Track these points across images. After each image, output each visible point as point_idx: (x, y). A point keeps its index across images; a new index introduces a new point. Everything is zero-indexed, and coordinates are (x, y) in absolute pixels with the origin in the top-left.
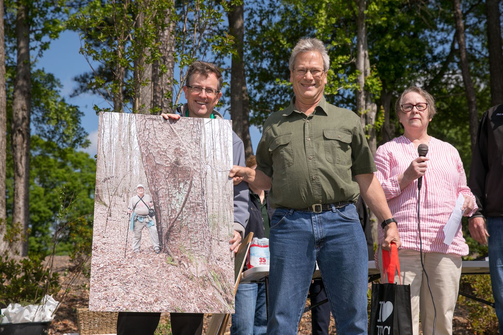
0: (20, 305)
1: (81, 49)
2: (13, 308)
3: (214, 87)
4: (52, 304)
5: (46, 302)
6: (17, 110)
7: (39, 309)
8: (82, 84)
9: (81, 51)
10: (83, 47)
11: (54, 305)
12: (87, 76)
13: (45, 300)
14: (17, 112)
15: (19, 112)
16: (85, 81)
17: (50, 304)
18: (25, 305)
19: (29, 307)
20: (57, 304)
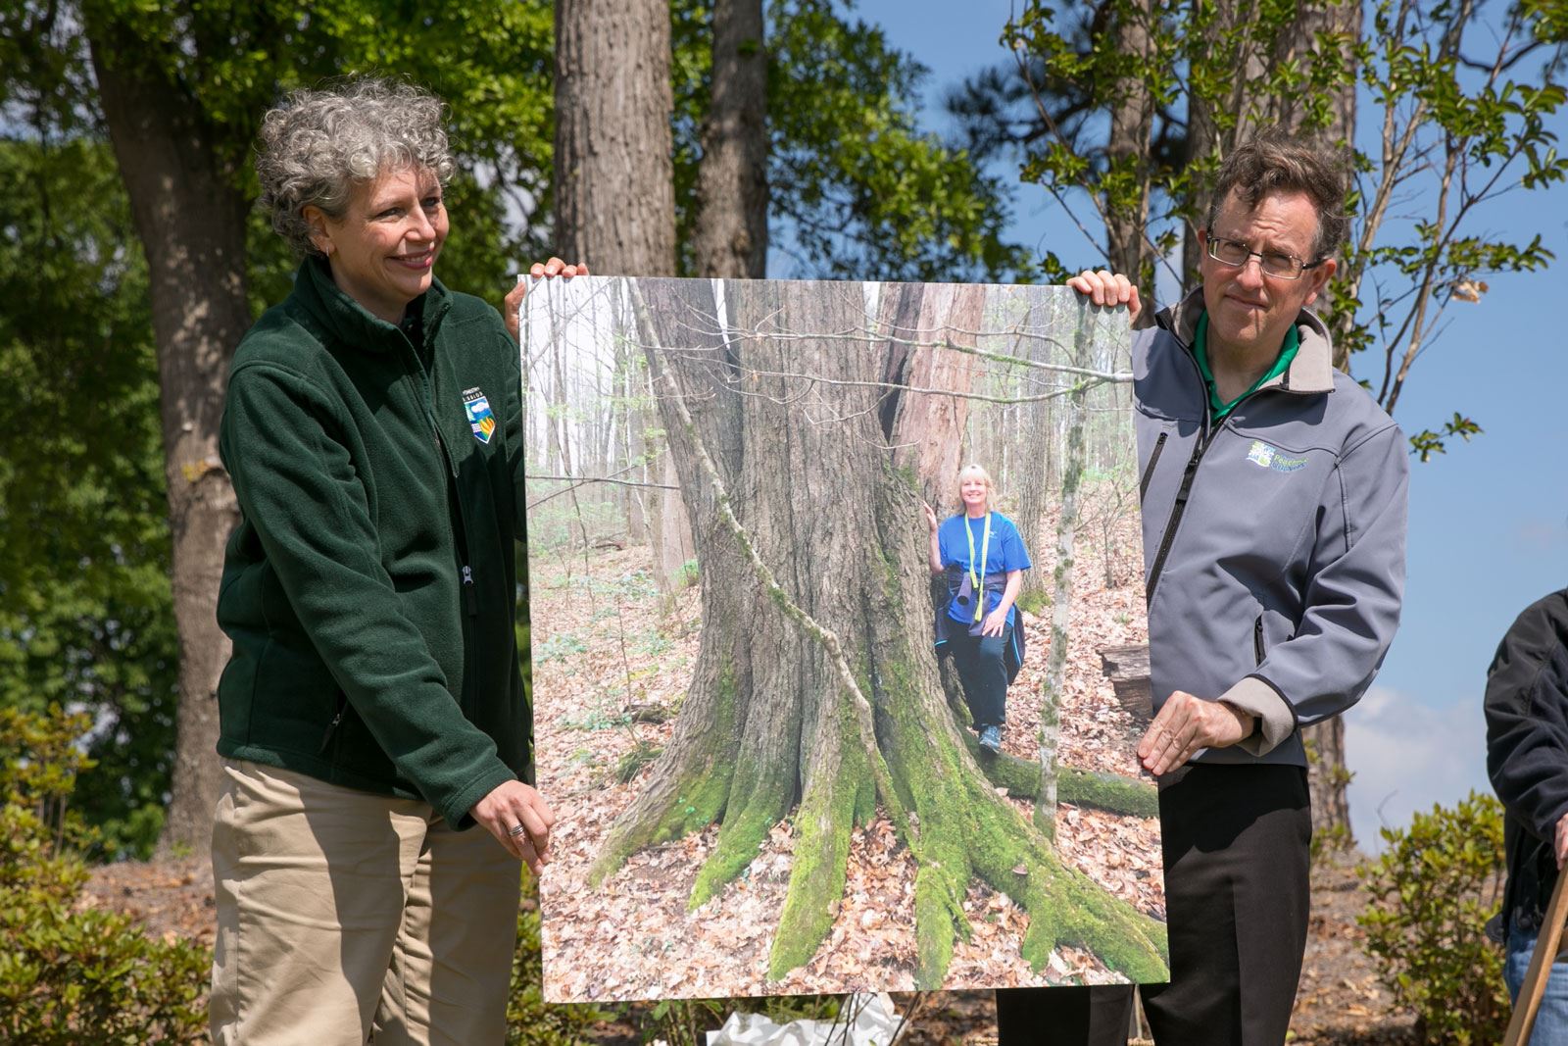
0: (767, 1021)
1: (1010, 27)
2: (744, 1028)
3: (1298, 248)
4: (880, 1024)
5: (856, 1014)
6: (714, 253)
7: (833, 1038)
8: (976, 120)
9: (1007, 37)
10: (1018, 20)
11: (886, 1028)
12: (994, 83)
13: (854, 1006)
14: (715, 261)
15: (722, 260)
16: (987, 108)
17: (870, 1023)
18: (783, 1022)
19: (798, 1027)
20: (898, 1024)
